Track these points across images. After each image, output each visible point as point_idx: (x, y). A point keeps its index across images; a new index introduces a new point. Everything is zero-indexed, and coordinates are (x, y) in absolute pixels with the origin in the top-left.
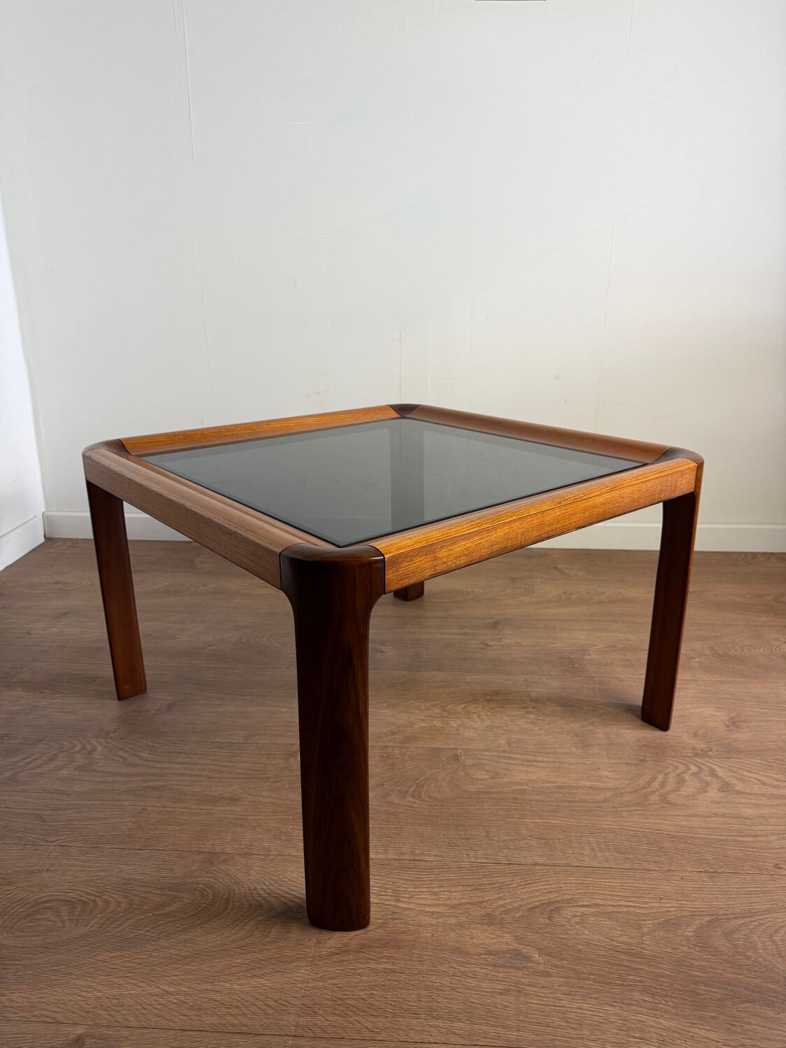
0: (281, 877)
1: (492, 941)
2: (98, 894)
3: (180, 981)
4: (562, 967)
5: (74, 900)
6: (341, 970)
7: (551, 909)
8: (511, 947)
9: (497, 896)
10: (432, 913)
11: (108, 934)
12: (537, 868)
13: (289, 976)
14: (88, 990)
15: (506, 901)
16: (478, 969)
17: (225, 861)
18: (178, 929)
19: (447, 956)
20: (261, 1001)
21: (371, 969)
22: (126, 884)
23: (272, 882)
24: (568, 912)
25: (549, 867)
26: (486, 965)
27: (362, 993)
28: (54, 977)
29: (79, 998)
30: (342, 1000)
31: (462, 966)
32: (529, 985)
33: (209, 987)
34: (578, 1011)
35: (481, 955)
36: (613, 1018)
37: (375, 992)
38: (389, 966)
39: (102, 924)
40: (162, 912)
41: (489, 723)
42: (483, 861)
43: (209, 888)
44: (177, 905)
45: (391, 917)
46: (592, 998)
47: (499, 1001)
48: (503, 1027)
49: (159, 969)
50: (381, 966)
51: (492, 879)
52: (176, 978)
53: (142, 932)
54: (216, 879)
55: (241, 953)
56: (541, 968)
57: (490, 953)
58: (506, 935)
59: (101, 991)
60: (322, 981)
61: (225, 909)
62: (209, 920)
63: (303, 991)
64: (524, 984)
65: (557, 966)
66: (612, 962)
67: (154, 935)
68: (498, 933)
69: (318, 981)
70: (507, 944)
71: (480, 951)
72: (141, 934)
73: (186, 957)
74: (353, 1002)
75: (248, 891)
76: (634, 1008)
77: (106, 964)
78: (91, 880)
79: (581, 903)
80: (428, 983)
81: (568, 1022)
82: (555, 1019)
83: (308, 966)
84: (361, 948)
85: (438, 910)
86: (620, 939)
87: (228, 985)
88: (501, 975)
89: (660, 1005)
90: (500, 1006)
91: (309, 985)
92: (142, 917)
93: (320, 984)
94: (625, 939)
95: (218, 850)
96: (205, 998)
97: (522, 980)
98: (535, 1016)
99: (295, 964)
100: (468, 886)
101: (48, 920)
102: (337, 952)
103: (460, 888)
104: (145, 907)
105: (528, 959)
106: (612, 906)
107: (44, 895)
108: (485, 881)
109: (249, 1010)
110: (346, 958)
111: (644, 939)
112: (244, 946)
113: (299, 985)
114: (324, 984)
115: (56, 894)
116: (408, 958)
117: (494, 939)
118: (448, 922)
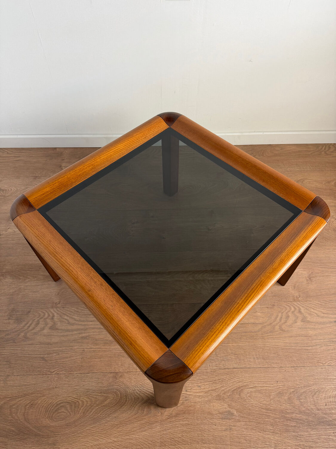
0: (143, 383)
1: (221, 407)
2: (78, 398)
3: (118, 436)
4: (244, 417)
5: (70, 401)
6: (171, 426)
7: (239, 390)
8: (227, 410)
9: (221, 386)
10: (199, 396)
11: (87, 417)
12: (235, 370)
13: (154, 430)
14: (87, 443)
15: (224, 388)
16: (217, 421)
17: (121, 376)
18: (111, 412)
19: (206, 416)
20: (147, 442)
21: (181, 424)
22: (87, 392)
23: (140, 386)
24: (246, 391)
25: (239, 369)
26: (219, 419)
27: (179, 435)
28: (74, 439)
29: (85, 447)
30: (173, 438)
31: (211, 420)
32: (233, 426)
33: (128, 437)
34: (249, 436)
35: (217, 414)
36: (260, 438)
37: (184, 434)
38: (187, 422)
39: (84, 413)
40: (104, 404)
41: (213, 286)
42: (215, 368)
43: (118, 391)
44: (108, 401)
45: (185, 399)
46: (254, 430)
47: (224, 434)
48: (226, 445)
49: (109, 431)
50: (184, 422)
51: (219, 377)
52: (116, 434)
53: (99, 415)
54: (120, 386)
55: (136, 421)
56: (237, 418)
57: (220, 413)
58: (225, 404)
59: (92, 443)
60: (166, 431)
61: (126, 401)
62: (121, 407)
63: (160, 436)
64: (232, 426)
65: (242, 417)
66: (260, 413)
67: (103, 416)
68: (222, 404)
69: (164, 431)
70: (225, 408)
71: (217, 413)
72: (99, 416)
73: (117, 425)
74: (177, 439)
75: (133, 391)
76: (267, 433)
77: (90, 431)
78: (74, 391)
79: (250, 387)
80: (201, 429)
81: (246, 441)
82: (242, 440)
83: (160, 425)
84: (176, 415)
85: (201, 395)
86: (263, 402)
87: (134, 436)
88: (224, 423)
89: (276, 431)
90: (224, 436)
91: (161, 433)
92: (97, 407)
93: (165, 432)
94: (265, 402)
95: (117, 371)
96: (128, 442)
97: (231, 424)
98: (236, 439)
99: (155, 424)
100: (211, 381)
101: (63, 412)
102: (168, 417)
103: (208, 383)
104: (97, 403)
105: (232, 414)
106: (261, 387)
107: (58, 400)
108: (217, 378)
109: (143, 446)
110: (172, 420)
111: (271, 402)
112: (136, 418)
113: (158, 434)
114: (166, 432)
115: (63, 399)
116: (193, 418)
117: (221, 406)
118: (205, 400)
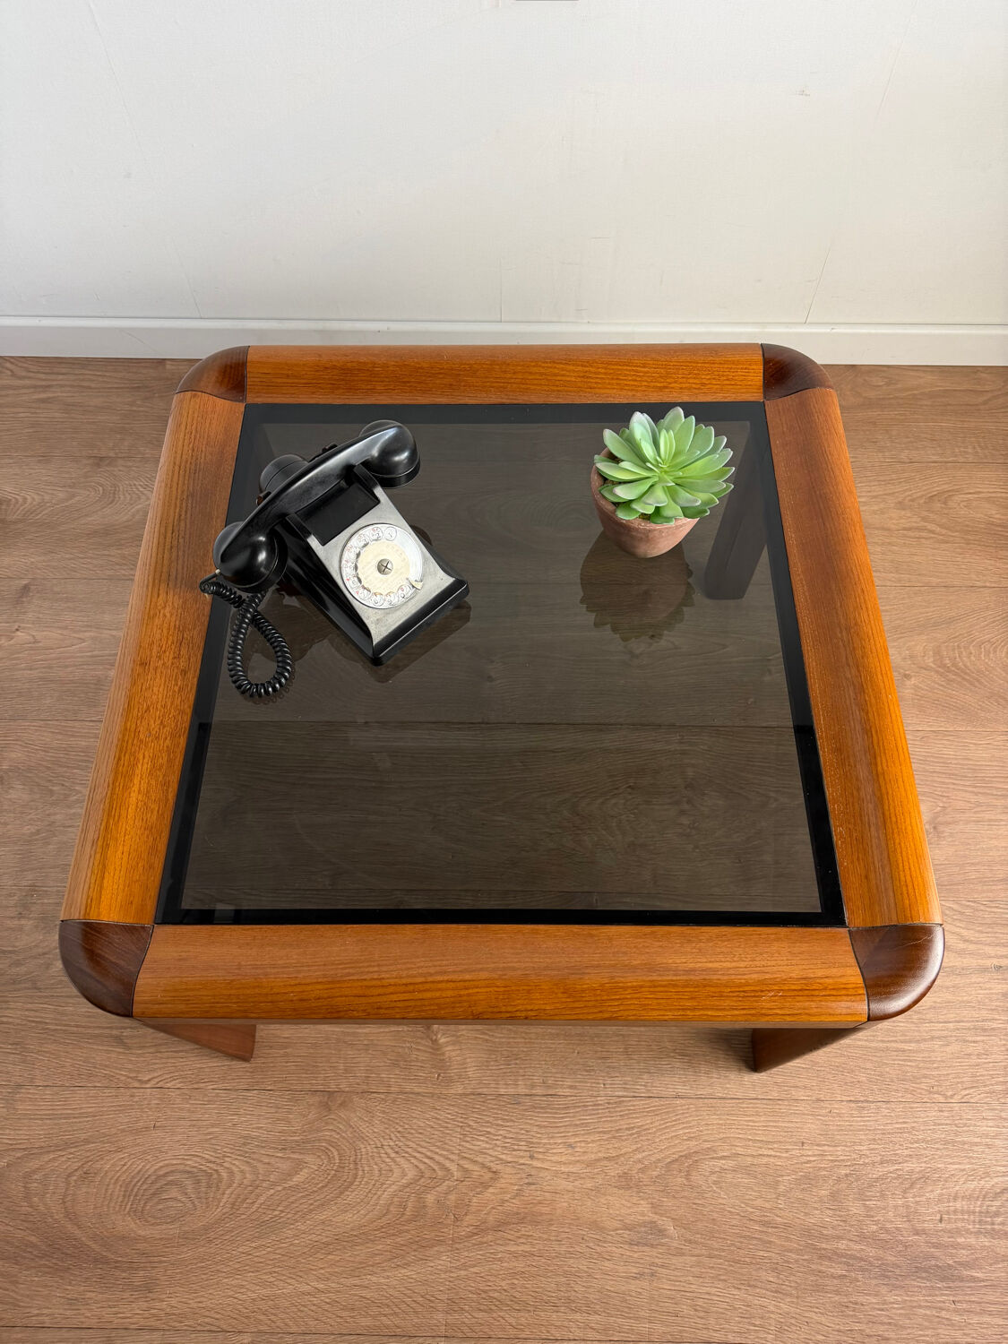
0: (407, 1126)
1: (629, 1211)
2: (219, 1161)
3: (328, 1275)
4: (696, 1243)
5: (195, 1170)
6: (481, 1255)
7: (688, 1162)
8: (646, 1218)
9: (634, 1147)
10: (568, 1174)
11: (243, 1217)
12: (678, 1102)
13: (432, 1264)
14: (242, 1290)
15: (644, 1154)
16: (614, 1249)
17: (343, 1104)
18: (312, 1207)
19: (584, 1233)
20: (410, 1297)
21: (510, 1253)
22: (244, 1144)
23: (398, 1135)
24: (706, 1166)
25: (690, 1101)
26: (621, 1243)
27: (503, 1284)
28: (203, 1276)
29: (235, 1300)
30: (485, 1292)
31: (599, 1245)
32: (662, 1266)
33: (357, 1282)
34: (707, 1297)
35: (617, 1230)
36: (738, 1304)
37: (516, 1282)
38: (527, 1248)
39: (233, 1204)
40: (291, 1183)
41: (633, 839)
42: (621, 1094)
43: (333, 1147)
44: (304, 1174)
45: (527, 1181)
46: (720, 1280)
47: (633, 1288)
48: (636, 1319)
49: (303, 1261)
50: (520, 1248)
51: (630, 1121)
52: (323, 1271)
53: (277, 1213)
54: (338, 1133)
55: (381, 1237)
56: (675, 1244)
57: (626, 1228)
58: (642, 1202)
59: (254, 1292)
60: (465, 1270)
61: (355, 1176)
62: (341, 1193)
63: (447, 1283)
64: (657, 1266)
65: (690, 1242)
66: (744, 1233)
67: (289, 1216)
68: (635, 1200)
69: (461, 1270)
70: (643, 1214)
71: (616, 1224)
72: (276, 1216)
73: (327, 1244)
74: (496, 1295)
75: (375, 1150)
76: (758, 1290)
77: (250, 1257)
78: (207, 1140)
79: (721, 1154)
80: (566, 1268)
81: (696, 1310)
82: (685, 1307)
83: (448, 1251)
84: (499, 1226)
85: (574, 1170)
86: (754, 1203)
87: (374, 1279)
88: (636, 1255)
89: (784, 1287)
90: (634, 1294)
91: (452, 1275)
92: (272, 1191)
93: (463, 1273)
94: (759, 1202)
95: (333, 1087)
96: (355, 1295)
97: (656, 1260)
98: (667, 1304)
99: (436, 1249)
100: (604, 1132)
101: (175, 1199)
102: (475, 1231)
103: (596, 1137)
104: (272, 1178)
105: (662, 1232)
106: (753, 1156)
107: (161, 1164)
108: (623, 1124)
109: (400, 1309)
110: (485, 1240)
111: (779, 1201)
112: (382, 1227)
113: (443, 1276)
114: (465, 1273)
115: (175, 1162)
116: (545, 1236)
117: (629, 1208)
118: (584, 1186)
